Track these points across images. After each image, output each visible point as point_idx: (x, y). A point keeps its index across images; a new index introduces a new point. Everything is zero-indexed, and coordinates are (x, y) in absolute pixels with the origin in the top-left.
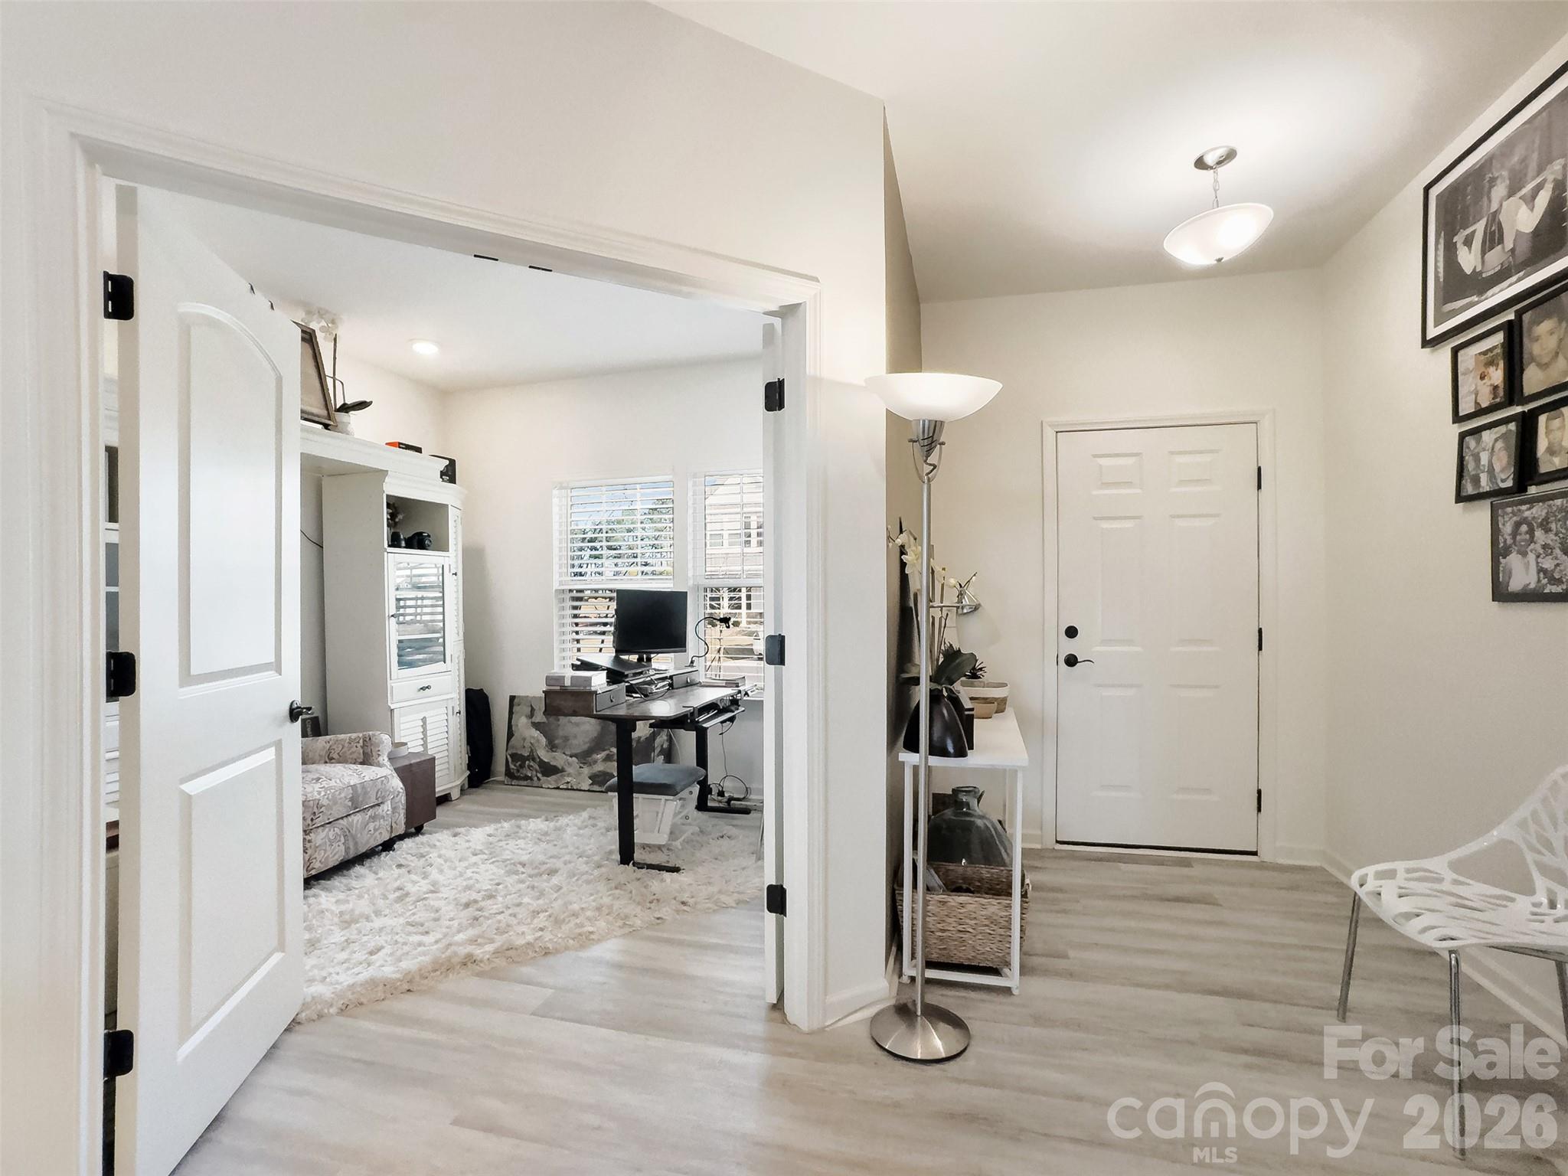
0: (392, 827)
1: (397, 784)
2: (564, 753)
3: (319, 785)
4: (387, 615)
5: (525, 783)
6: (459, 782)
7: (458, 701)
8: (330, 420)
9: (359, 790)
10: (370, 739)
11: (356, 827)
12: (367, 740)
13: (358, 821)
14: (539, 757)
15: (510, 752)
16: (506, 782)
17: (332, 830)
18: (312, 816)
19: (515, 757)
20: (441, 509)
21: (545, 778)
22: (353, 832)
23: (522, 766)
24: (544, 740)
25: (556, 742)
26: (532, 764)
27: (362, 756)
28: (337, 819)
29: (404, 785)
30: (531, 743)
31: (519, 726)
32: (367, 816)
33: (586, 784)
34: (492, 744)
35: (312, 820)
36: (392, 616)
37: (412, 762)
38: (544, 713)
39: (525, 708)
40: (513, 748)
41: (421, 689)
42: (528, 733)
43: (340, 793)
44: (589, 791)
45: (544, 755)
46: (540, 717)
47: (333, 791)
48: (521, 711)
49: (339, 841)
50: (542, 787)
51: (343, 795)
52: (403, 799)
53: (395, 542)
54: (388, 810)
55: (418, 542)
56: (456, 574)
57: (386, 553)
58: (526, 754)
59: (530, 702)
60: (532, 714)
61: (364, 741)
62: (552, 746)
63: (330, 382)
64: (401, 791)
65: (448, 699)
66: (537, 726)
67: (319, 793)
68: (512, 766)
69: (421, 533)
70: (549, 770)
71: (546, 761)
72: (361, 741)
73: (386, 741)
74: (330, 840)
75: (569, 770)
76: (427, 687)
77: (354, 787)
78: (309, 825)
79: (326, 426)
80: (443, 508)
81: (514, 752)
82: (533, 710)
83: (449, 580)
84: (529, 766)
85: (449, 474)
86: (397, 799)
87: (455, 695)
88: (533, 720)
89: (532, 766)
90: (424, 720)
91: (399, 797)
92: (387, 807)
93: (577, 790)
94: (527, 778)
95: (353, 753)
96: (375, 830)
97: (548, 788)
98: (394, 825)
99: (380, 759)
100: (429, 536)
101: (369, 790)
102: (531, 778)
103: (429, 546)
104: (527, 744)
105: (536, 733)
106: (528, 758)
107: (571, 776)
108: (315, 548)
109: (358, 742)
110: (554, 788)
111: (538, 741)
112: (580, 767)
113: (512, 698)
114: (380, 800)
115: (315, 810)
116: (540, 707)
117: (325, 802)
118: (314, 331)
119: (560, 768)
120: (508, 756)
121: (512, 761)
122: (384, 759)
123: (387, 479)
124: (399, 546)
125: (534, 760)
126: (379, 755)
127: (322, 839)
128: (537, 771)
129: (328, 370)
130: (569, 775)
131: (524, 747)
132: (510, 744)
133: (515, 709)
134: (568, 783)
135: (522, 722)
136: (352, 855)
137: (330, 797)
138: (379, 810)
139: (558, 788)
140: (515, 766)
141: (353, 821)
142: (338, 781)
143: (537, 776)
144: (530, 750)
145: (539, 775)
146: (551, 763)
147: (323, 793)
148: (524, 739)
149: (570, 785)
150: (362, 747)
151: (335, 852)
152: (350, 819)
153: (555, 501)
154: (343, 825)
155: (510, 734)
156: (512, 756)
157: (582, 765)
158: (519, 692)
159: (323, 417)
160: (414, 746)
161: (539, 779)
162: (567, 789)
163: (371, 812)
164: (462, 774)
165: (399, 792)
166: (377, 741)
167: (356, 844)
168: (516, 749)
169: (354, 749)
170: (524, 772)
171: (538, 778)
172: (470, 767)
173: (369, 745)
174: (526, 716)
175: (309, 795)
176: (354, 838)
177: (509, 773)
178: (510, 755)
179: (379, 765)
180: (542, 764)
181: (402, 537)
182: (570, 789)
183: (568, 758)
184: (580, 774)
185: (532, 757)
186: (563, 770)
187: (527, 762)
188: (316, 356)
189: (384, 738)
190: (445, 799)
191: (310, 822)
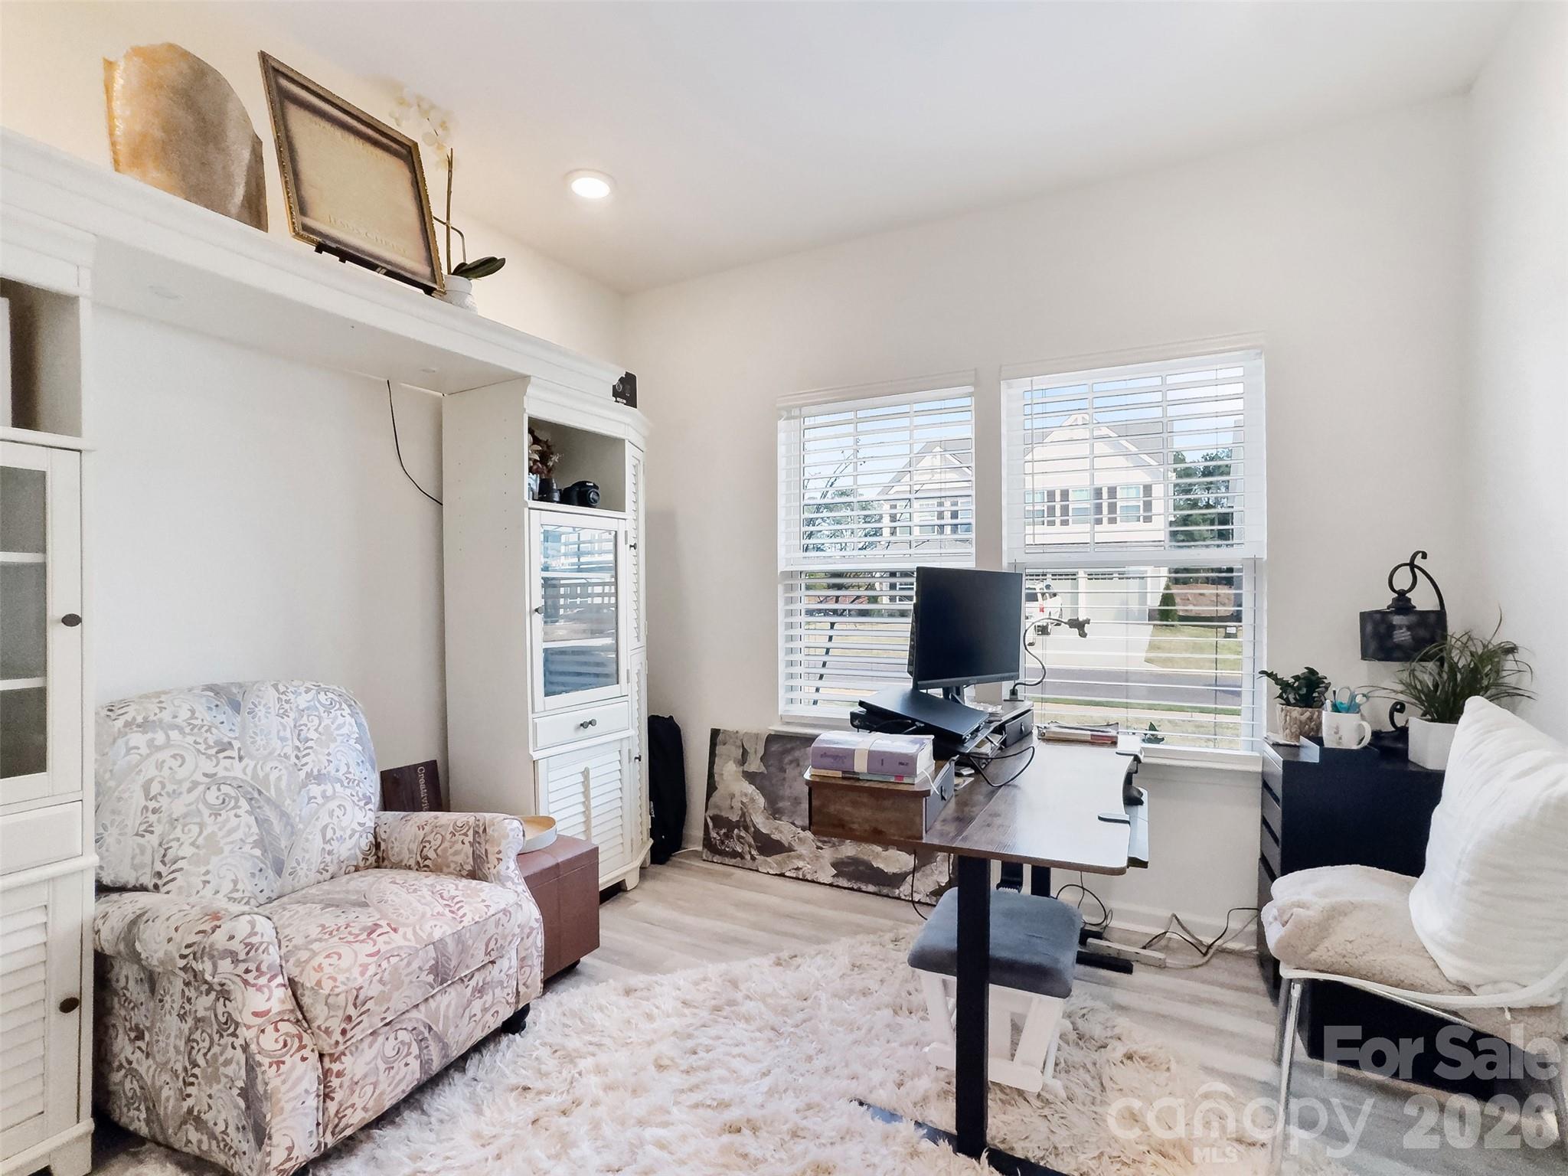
0: (518, 993)
1: (530, 913)
2: (793, 824)
3: (369, 948)
4: (528, 609)
5: (733, 861)
6: (638, 863)
7: (639, 743)
8: (436, 282)
9: (451, 946)
10: (485, 829)
11: (446, 1017)
12: (481, 831)
13: (448, 1006)
14: (755, 826)
15: (711, 812)
16: (704, 857)
17: (392, 1037)
18: (344, 1025)
19: (718, 821)
20: (615, 444)
21: (762, 857)
22: (438, 1028)
23: (728, 836)
24: (761, 801)
25: (781, 805)
26: (743, 834)
27: (471, 860)
28: (404, 1013)
29: (542, 914)
30: (742, 803)
31: (725, 777)
32: (470, 989)
33: (827, 874)
34: (685, 797)
35: (344, 1032)
36: (537, 610)
37: (560, 860)
38: (761, 759)
39: (733, 748)
40: (717, 807)
41: (582, 725)
42: (737, 788)
43: (409, 964)
44: (831, 885)
45: (761, 821)
46: (755, 765)
47: (393, 960)
48: (728, 752)
49: (408, 1054)
50: (757, 871)
51: (415, 965)
52: (539, 939)
53: (544, 493)
54: (510, 968)
55: (580, 495)
56: (634, 546)
57: (526, 510)
58: (735, 818)
59: (742, 740)
60: (743, 759)
61: (476, 833)
62: (774, 811)
63: (440, 230)
64: (536, 925)
65: (622, 739)
66: (750, 777)
67: (365, 968)
68: (714, 834)
69: (583, 484)
70: (769, 846)
71: (764, 831)
72: (471, 833)
73: (511, 834)
74: (386, 1059)
75: (801, 850)
76: (590, 723)
77: (439, 945)
78: (337, 1043)
79: (429, 291)
80: (617, 443)
81: (719, 813)
82: (745, 753)
83: (625, 554)
84: (739, 837)
85: (626, 390)
86: (529, 942)
87: (632, 732)
88: (746, 768)
89: (743, 838)
90: (586, 774)
91: (531, 938)
92: (509, 963)
93: (813, 881)
94: (735, 854)
95: (456, 853)
96: (485, 1010)
97: (768, 873)
98: (522, 989)
99: (502, 867)
100: (595, 487)
101: (470, 942)
102: (741, 856)
103: (596, 501)
104: (737, 805)
105: (750, 789)
106: (737, 825)
107: (804, 860)
108: (430, 505)
109: (466, 835)
110: (776, 875)
111: (753, 800)
112: (818, 848)
113: (715, 733)
114: (494, 955)
115: (351, 1011)
116: (757, 750)
117: (374, 990)
118: (416, 144)
119: (787, 845)
120: (709, 820)
121: (715, 826)
122: (510, 867)
123: (530, 390)
124: (550, 500)
125: (746, 829)
126: (499, 860)
127: (368, 1064)
128: (750, 846)
129: (437, 209)
130: (800, 857)
131: (732, 807)
132: (712, 800)
133: (719, 749)
134: (798, 869)
135: (729, 771)
136: (436, 1066)
137: (386, 975)
138: (494, 972)
139: (782, 875)
140: (718, 833)
141: (438, 1008)
142: (410, 935)
143: (750, 853)
144: (740, 812)
145: (754, 852)
146: (772, 836)
147: (372, 970)
148: (732, 796)
149: (801, 873)
150: (472, 844)
151: (398, 1078)
152: (432, 1003)
153: (781, 437)
154: (417, 1020)
155: (711, 787)
156: (714, 818)
157: (819, 844)
158: (726, 724)
159: (423, 277)
160: (568, 822)
161: (753, 858)
162: (797, 879)
163: (478, 978)
164: (642, 847)
165: (532, 929)
166: (496, 834)
167: (445, 1047)
168: (720, 810)
169: (459, 846)
170: (731, 844)
171: (752, 856)
172: (653, 833)
173: (482, 841)
174: (734, 762)
175: (341, 978)
176: (439, 1039)
177: (708, 843)
178: (710, 818)
179: (500, 880)
180: (758, 835)
181: (555, 487)
182: (801, 880)
183: (799, 830)
184: (817, 858)
185: (744, 824)
186: (790, 849)
187: (736, 831)
188: (417, 183)
189: (509, 827)
190: (616, 890)
191: (340, 1039)
